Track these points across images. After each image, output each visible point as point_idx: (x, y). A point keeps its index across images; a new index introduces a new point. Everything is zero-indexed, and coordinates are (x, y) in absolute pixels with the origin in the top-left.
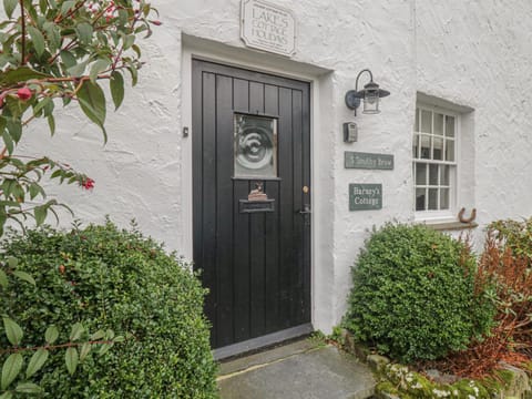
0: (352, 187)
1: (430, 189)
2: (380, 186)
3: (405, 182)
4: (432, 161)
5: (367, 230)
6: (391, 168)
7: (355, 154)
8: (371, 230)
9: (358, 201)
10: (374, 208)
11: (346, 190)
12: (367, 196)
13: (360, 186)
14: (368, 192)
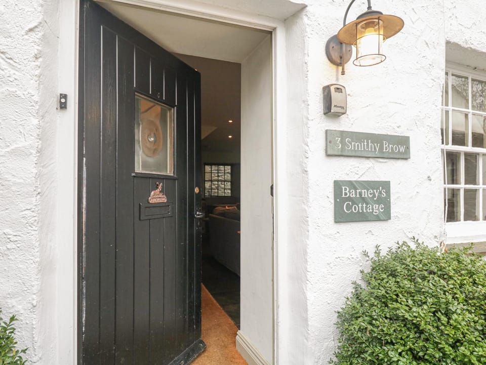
0: (338, 185)
1: (466, 191)
2: (386, 185)
3: (429, 179)
4: (469, 148)
5: (366, 254)
6: (405, 156)
7: (343, 134)
8: (372, 255)
9: (349, 207)
10: (378, 219)
11: (330, 191)
12: (364, 200)
13: (352, 185)
14: (366, 194)
